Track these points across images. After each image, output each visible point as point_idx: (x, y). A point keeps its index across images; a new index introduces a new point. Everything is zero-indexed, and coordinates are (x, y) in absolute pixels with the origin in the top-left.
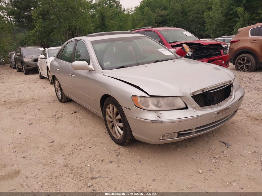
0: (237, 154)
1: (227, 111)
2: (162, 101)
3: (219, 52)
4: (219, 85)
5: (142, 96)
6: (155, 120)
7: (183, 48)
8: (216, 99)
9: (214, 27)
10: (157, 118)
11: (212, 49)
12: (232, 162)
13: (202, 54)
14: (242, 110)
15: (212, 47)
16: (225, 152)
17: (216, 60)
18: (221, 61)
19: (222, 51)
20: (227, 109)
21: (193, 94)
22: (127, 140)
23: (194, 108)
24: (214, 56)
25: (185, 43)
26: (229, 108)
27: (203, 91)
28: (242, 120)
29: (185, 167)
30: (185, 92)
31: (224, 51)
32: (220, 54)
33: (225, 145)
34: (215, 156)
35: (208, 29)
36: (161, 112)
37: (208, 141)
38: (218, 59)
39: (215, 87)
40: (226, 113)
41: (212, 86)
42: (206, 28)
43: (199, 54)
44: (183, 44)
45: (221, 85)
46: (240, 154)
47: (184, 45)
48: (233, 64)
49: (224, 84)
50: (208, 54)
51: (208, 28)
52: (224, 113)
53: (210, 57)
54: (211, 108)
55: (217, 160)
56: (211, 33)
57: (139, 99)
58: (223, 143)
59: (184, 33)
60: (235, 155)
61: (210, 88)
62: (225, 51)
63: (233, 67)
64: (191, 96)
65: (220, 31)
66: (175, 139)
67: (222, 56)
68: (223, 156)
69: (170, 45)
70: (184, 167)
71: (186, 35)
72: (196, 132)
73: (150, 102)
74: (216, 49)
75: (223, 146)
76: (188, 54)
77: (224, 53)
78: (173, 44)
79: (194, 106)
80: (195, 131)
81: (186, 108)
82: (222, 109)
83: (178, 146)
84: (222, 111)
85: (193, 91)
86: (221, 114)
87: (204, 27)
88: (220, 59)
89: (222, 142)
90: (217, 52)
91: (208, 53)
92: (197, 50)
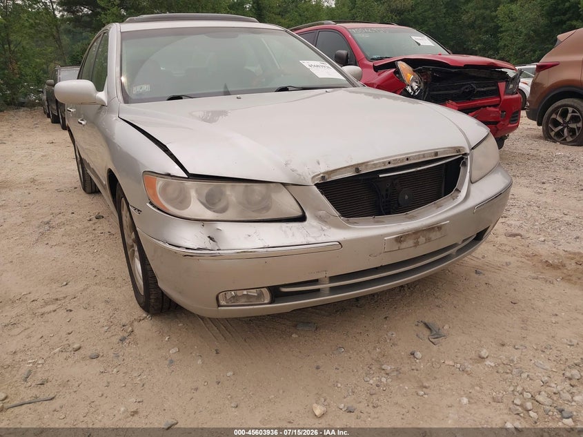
0: (451, 363)
1: (433, 235)
2: (232, 193)
3: (494, 88)
4: (414, 158)
5: (169, 175)
6: (199, 249)
7: (398, 72)
8: (407, 197)
9: (520, 40)
10: (207, 244)
11: (474, 78)
12: (426, 387)
13: (446, 90)
14: (519, 237)
15: (473, 73)
16: (418, 355)
17: (485, 107)
18: (497, 110)
19: (502, 85)
20: (431, 229)
21: (323, 178)
22: (153, 301)
23: (322, 219)
24: (480, 97)
25: (404, 60)
26: (440, 228)
27: (357, 170)
28: (507, 264)
29: (283, 392)
30: (300, 172)
31: (507, 86)
32: (497, 93)
33: (427, 332)
34: (383, 367)
35: (505, 46)
36: (220, 226)
37: (386, 318)
38: (490, 106)
39: (402, 160)
40: (429, 240)
41: (389, 159)
42: (501, 43)
43: (440, 90)
44: (399, 62)
45: (424, 156)
46: (459, 366)
47: (403, 66)
48: (539, 124)
49: (436, 154)
50: (464, 92)
51: (506, 43)
52: (422, 240)
53: (469, 99)
54: (378, 222)
55: (384, 380)
56: (511, 55)
57: (160, 183)
58: (427, 326)
59: (413, 38)
60: (443, 366)
61: (383, 163)
62: (511, 86)
63: (535, 133)
64: (317, 185)
65: (534, 51)
66: (266, 306)
67: (500, 98)
68: (406, 368)
69: (371, 64)
70: (281, 392)
71: (419, 44)
72: (334, 290)
73: (193, 194)
74: (485, 78)
75: (421, 336)
76: (412, 89)
77: (508, 91)
78: (377, 63)
79: (321, 213)
80: (332, 288)
81: (302, 219)
82: (414, 229)
83: (295, 326)
84: (414, 233)
85: (323, 169)
86: (410, 243)
87: (498, 42)
88: (495, 106)
89: (425, 324)
90: (489, 86)
91: (462, 89)
92: (435, 79)
